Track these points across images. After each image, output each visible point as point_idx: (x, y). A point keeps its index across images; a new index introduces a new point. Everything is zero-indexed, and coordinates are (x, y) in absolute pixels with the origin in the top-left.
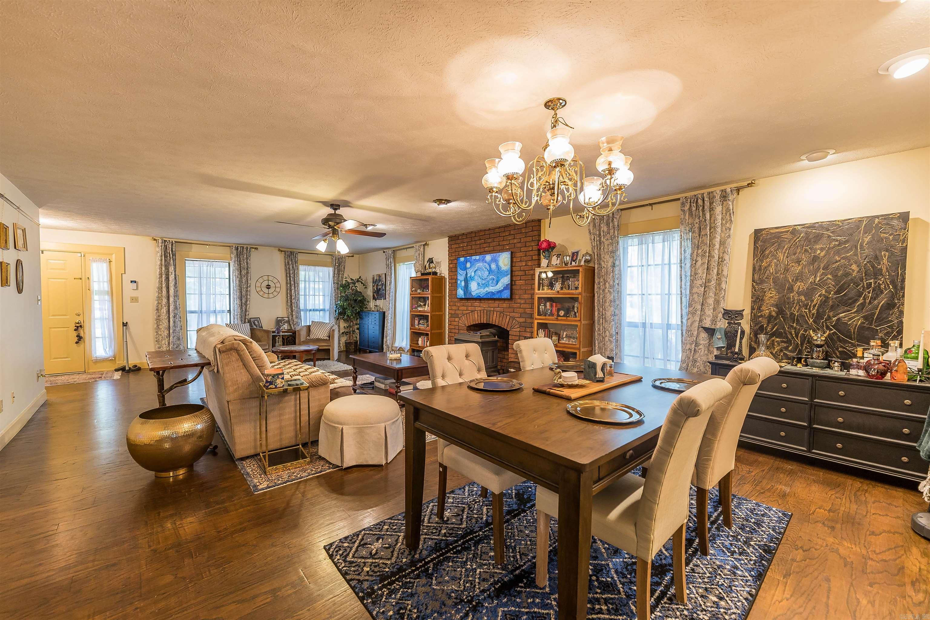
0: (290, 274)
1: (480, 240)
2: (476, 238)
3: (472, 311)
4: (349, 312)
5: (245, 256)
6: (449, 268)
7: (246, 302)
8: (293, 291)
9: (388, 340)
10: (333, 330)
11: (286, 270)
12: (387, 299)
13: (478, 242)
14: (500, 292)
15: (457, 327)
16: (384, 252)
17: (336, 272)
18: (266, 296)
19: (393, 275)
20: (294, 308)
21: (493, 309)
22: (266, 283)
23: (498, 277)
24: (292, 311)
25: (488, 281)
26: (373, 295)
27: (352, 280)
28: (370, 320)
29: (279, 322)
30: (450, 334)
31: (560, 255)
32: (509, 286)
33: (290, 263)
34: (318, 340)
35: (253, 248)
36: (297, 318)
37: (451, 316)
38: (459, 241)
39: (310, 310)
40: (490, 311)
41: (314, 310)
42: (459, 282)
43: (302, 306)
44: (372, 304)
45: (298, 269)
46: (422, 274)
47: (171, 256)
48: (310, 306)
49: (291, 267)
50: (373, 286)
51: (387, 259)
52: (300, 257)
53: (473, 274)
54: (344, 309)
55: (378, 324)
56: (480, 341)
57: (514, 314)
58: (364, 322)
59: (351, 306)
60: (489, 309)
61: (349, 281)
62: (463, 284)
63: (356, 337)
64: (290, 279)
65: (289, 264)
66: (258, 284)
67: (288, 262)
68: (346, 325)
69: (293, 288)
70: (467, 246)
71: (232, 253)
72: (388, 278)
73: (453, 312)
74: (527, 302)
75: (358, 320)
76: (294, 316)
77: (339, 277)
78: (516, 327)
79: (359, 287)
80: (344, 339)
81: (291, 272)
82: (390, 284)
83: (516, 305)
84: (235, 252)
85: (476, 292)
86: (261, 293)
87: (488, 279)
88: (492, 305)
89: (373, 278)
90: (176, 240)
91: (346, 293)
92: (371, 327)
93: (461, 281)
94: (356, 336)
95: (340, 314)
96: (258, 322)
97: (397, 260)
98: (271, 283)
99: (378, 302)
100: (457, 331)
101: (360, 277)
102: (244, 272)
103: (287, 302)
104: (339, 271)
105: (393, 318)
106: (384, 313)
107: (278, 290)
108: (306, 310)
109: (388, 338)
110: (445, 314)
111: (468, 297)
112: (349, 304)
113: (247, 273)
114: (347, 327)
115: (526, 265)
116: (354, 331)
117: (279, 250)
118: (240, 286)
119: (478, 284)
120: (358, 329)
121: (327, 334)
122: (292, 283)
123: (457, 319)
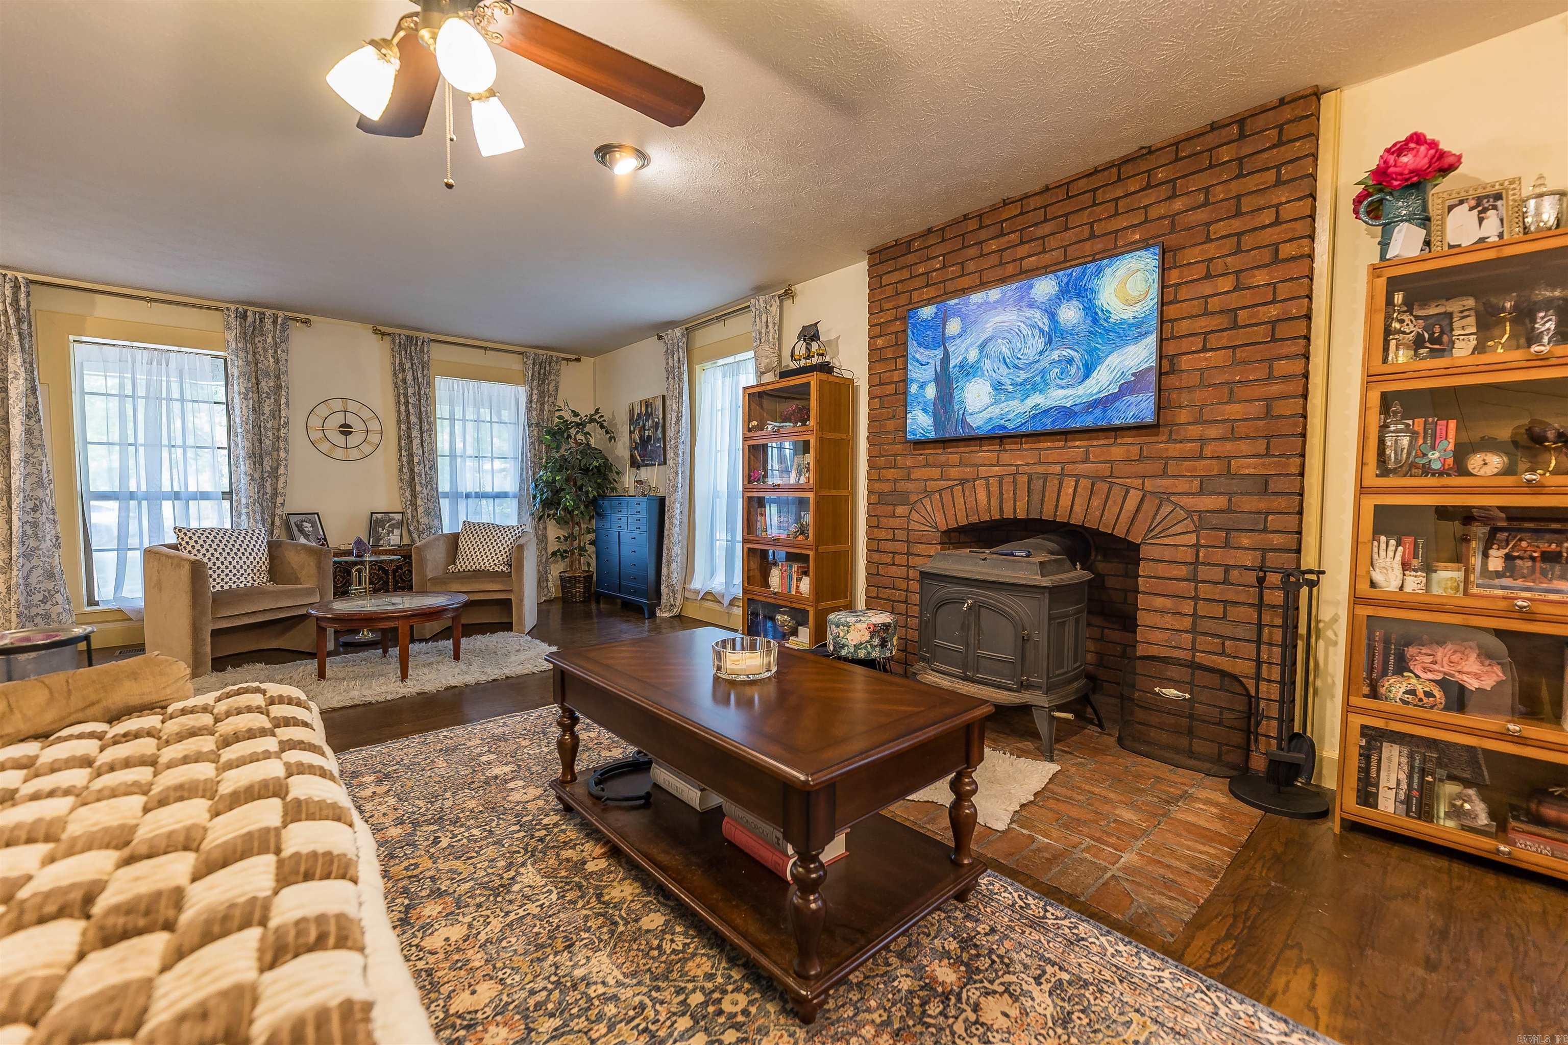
0: (406, 396)
1: (1002, 234)
2: (983, 234)
3: (963, 482)
4: (568, 500)
5: (269, 340)
6: (872, 350)
7: (275, 469)
8: (416, 442)
9: (673, 571)
10: (521, 548)
11: (397, 387)
12: (670, 462)
13: (994, 246)
14: (1104, 403)
15: (901, 535)
16: (660, 338)
17: (535, 397)
18: (339, 453)
19: (686, 397)
20: (418, 488)
21: (1057, 469)
22: (339, 419)
23: (1091, 351)
24: (414, 495)
25: (1043, 372)
26: (632, 456)
27: (576, 414)
28: (624, 520)
29: (376, 523)
30: (876, 556)
31: (1498, 197)
32: (1153, 377)
33: (407, 366)
34: (478, 574)
35: (295, 320)
36: (427, 513)
37: (877, 499)
38: (911, 258)
39: (468, 496)
40: (1045, 477)
41: (477, 495)
42: (913, 388)
43: (444, 485)
44: (628, 480)
45: (430, 384)
46: (784, 375)
47: (12, 321)
48: (468, 484)
49: (409, 377)
50: (631, 432)
51: (669, 353)
52: (437, 353)
53: (973, 355)
54: (557, 492)
55: (645, 528)
56: (1046, 582)
57: (1165, 482)
58: (608, 525)
59: (575, 484)
60: (1041, 469)
61: (568, 416)
62: (931, 392)
63: (589, 565)
64: (407, 411)
65: (403, 370)
66: (315, 422)
67: (401, 364)
68: (562, 533)
69: (415, 433)
70: (944, 267)
71: (228, 327)
72: (672, 404)
73: (887, 487)
74: (1242, 429)
75: (594, 522)
76: (420, 510)
77: (542, 410)
78: (1178, 529)
79: (596, 439)
80: (556, 570)
81: (410, 391)
82: (677, 422)
83: (1175, 449)
84: (235, 323)
85: (985, 415)
86: (325, 447)
87: (1044, 363)
88: (1054, 456)
89: (632, 412)
90: (31, 277)
91: (562, 451)
92: (626, 537)
93: (923, 385)
94: (589, 562)
95: (547, 504)
96: (314, 525)
97: (696, 354)
98: (351, 420)
99: (645, 474)
100: (903, 548)
101: (597, 411)
102: (266, 385)
103: (401, 471)
104: (542, 395)
105: (686, 511)
106: (662, 501)
107: (374, 438)
108: (455, 496)
109: (674, 566)
110: (854, 494)
111: (949, 433)
112: (567, 480)
113: (278, 387)
114: (566, 539)
115: (1237, 288)
116: (582, 549)
117: (376, 331)
118: (257, 425)
119: (998, 387)
120: (592, 543)
121: (502, 557)
122: (413, 419)
123: (900, 510)
